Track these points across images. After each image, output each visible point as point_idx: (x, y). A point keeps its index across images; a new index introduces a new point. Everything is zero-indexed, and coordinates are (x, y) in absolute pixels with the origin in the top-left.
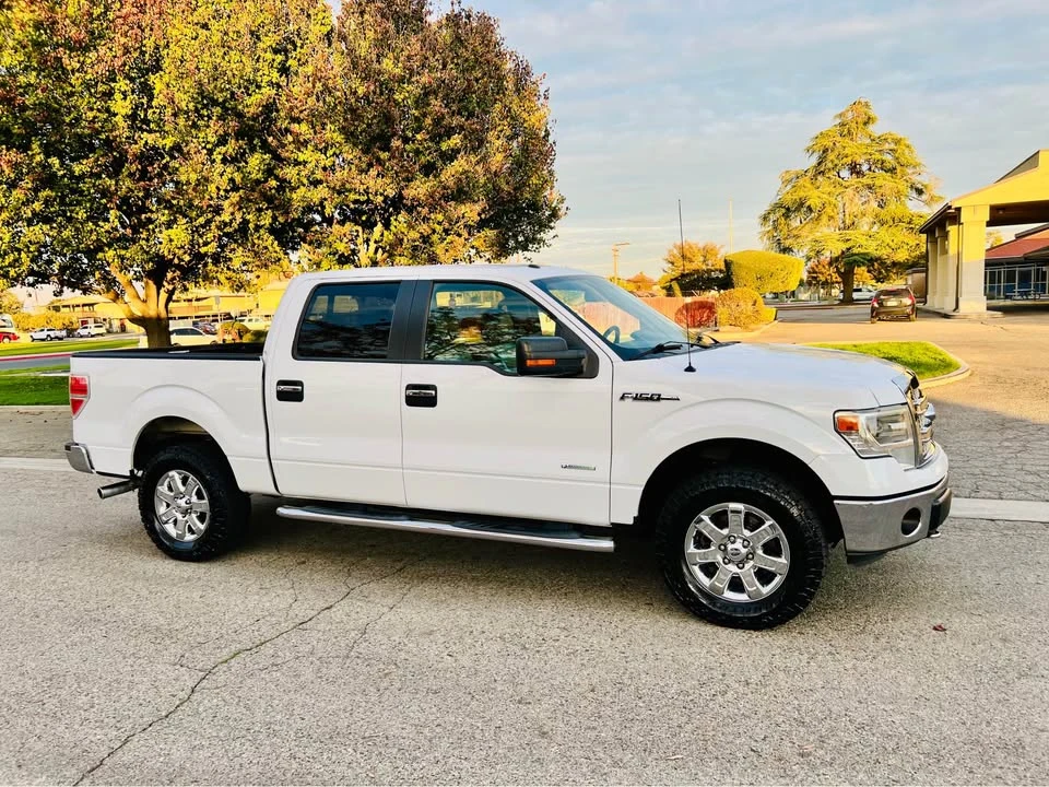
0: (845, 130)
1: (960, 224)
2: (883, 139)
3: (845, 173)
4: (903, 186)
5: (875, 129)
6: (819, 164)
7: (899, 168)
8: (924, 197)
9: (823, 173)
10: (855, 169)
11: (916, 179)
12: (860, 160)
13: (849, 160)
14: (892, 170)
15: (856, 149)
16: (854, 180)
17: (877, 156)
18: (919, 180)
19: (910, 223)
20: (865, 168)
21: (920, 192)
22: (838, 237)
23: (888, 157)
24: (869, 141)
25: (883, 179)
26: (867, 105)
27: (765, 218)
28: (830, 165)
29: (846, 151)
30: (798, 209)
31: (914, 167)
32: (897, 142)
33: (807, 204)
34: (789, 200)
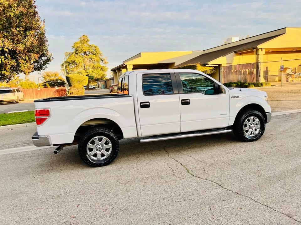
0: (82, 42)
1: (127, 69)
2: (91, 46)
3: (83, 54)
4: (99, 59)
5: (90, 43)
6: (76, 51)
7: (97, 54)
8: (103, 62)
9: (77, 53)
10: (85, 53)
11: (101, 57)
12: (87, 51)
13: (84, 51)
14: (95, 54)
15: (85, 48)
16: (86, 56)
17: (91, 50)
18: (102, 58)
19: (102, 68)
20: (88, 53)
21: (102, 61)
22: (85, 71)
23: (94, 51)
24: (88, 46)
25: (94, 57)
26: (86, 36)
27: (62, 65)
28: (79, 51)
29: (84, 48)
30: (72, 63)
31: (100, 54)
32: (96, 47)
33: (75, 62)
34: (70, 60)
